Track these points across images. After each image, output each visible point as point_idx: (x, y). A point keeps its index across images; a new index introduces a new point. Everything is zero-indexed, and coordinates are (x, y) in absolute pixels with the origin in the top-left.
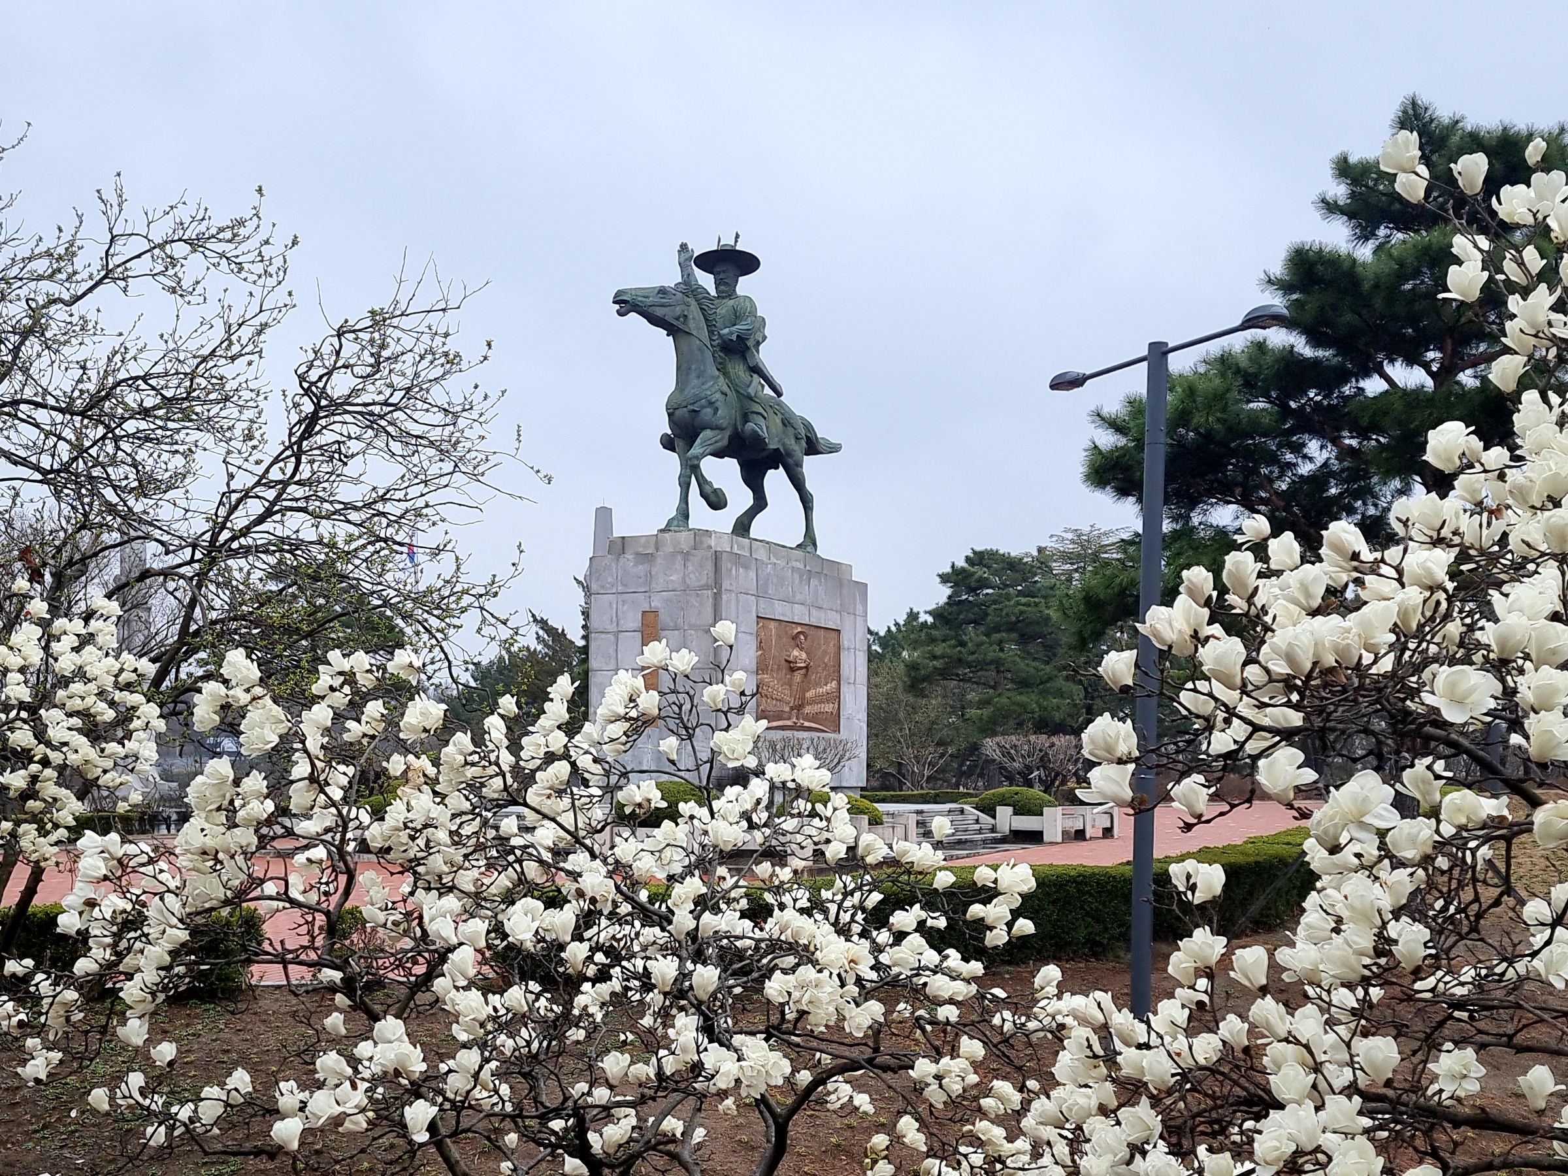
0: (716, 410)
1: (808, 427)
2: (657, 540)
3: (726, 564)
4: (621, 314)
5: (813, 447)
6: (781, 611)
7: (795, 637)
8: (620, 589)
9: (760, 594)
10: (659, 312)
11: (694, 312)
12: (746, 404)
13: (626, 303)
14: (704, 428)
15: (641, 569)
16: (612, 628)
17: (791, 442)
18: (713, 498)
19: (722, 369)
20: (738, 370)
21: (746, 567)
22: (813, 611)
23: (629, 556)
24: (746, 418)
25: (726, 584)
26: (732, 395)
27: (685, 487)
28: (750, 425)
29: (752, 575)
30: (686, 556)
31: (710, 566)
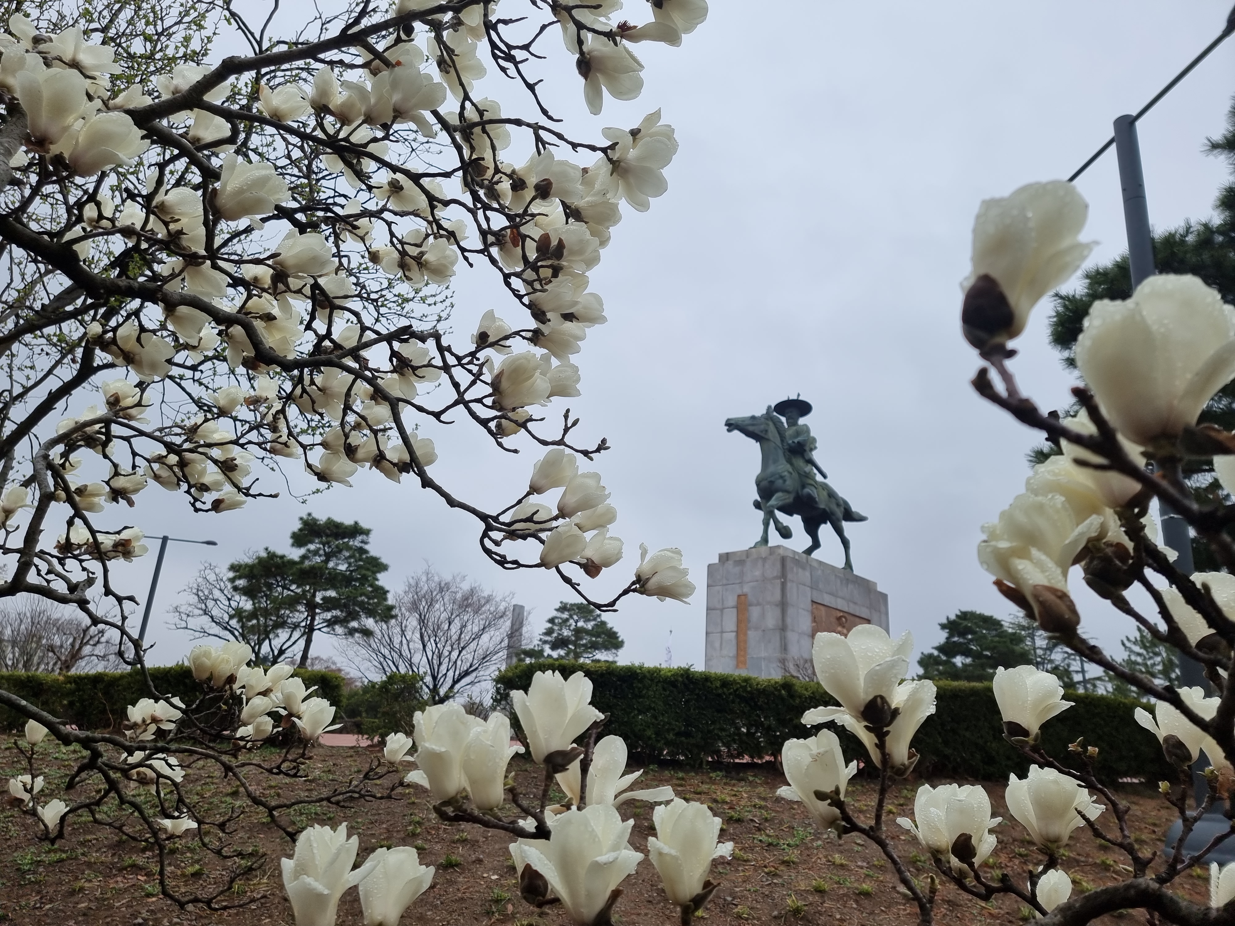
0: (785, 481)
1: (846, 503)
2: (747, 553)
3: (789, 564)
4: (729, 431)
5: (850, 516)
6: (828, 600)
7: (839, 619)
8: (725, 582)
9: (814, 586)
10: (751, 428)
11: (772, 427)
12: (805, 479)
13: (731, 425)
14: (777, 491)
15: (737, 569)
16: (719, 606)
17: (834, 507)
18: (783, 531)
19: (789, 462)
20: (800, 463)
21: (804, 568)
22: (851, 605)
23: (730, 562)
24: (803, 486)
25: (790, 576)
26: (795, 475)
27: (766, 525)
28: (807, 490)
29: (808, 574)
30: (764, 560)
31: (778, 565)
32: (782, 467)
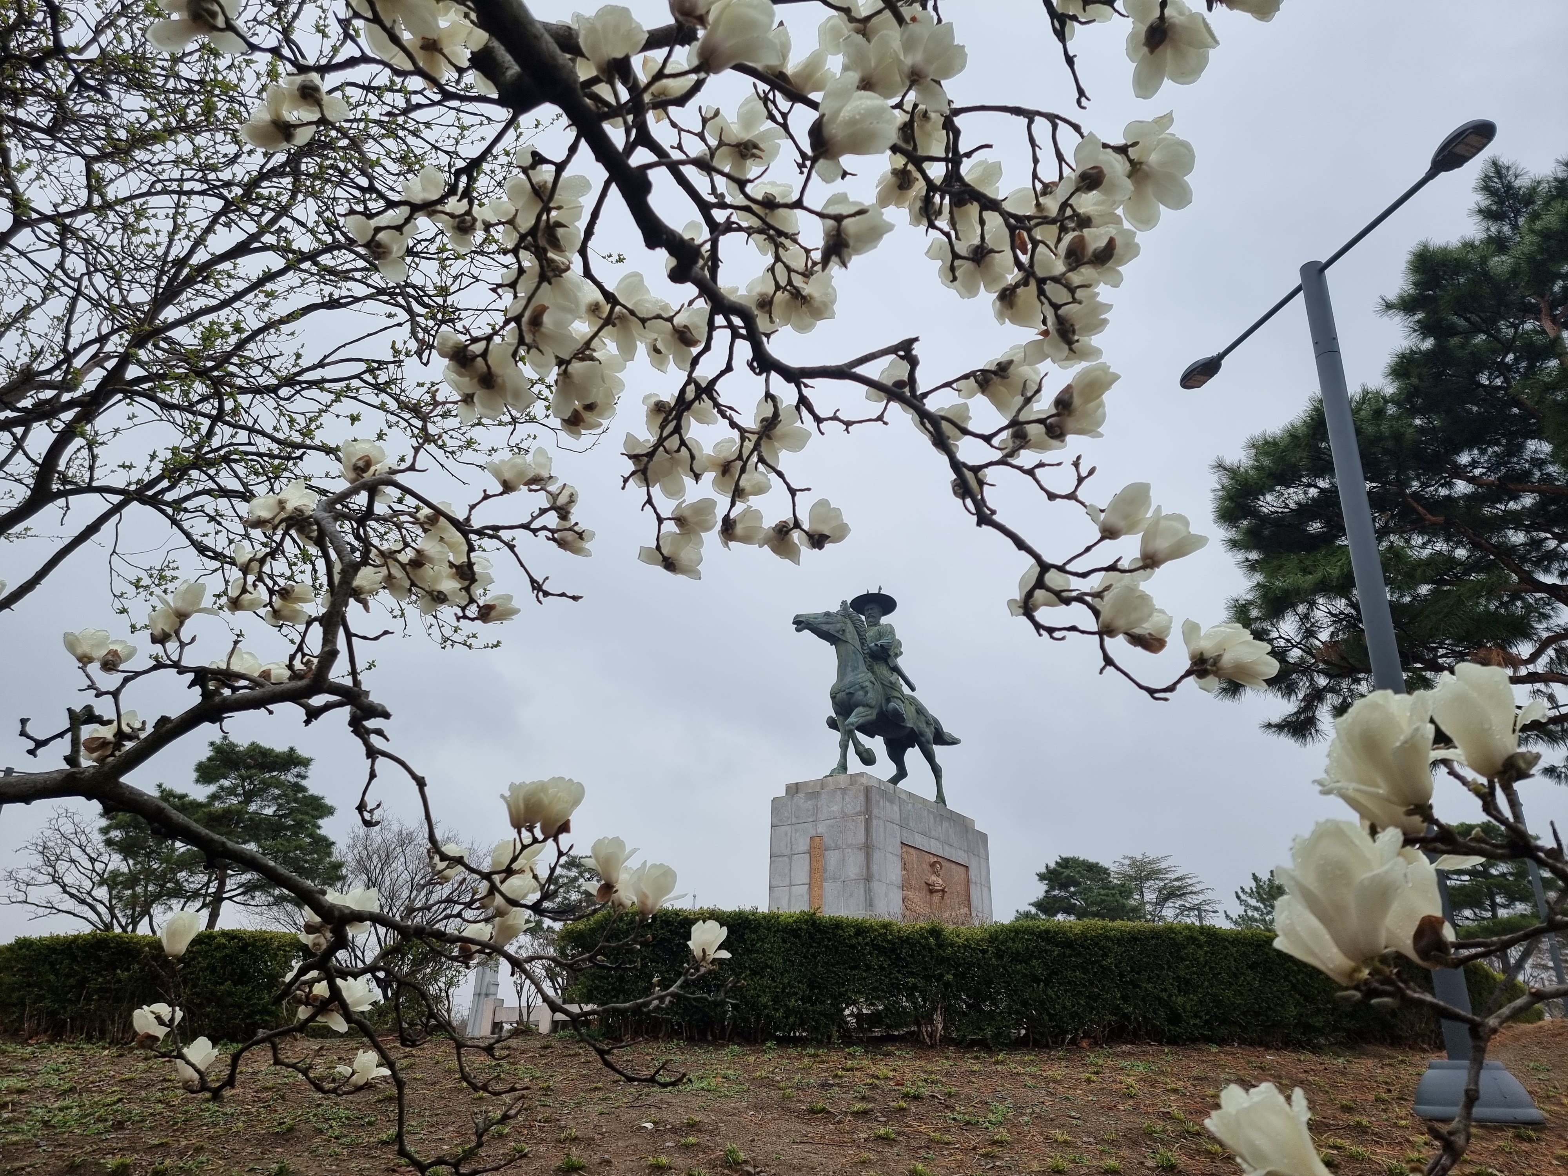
0: (866, 693)
1: (936, 722)
2: (822, 783)
3: (875, 797)
4: (798, 630)
5: (941, 738)
6: (919, 841)
7: (932, 865)
8: (794, 820)
9: (903, 825)
10: (825, 627)
11: (850, 628)
12: (890, 691)
13: (801, 623)
14: (857, 706)
15: (810, 804)
16: (787, 852)
17: (923, 726)
18: (865, 755)
19: (871, 669)
20: (883, 670)
21: (892, 802)
22: (946, 847)
23: (801, 795)
24: (888, 700)
25: (875, 812)
26: (878, 685)
27: (844, 748)
28: (892, 705)
29: (896, 808)
30: (844, 791)
31: (862, 798)
32: (864, 676)
